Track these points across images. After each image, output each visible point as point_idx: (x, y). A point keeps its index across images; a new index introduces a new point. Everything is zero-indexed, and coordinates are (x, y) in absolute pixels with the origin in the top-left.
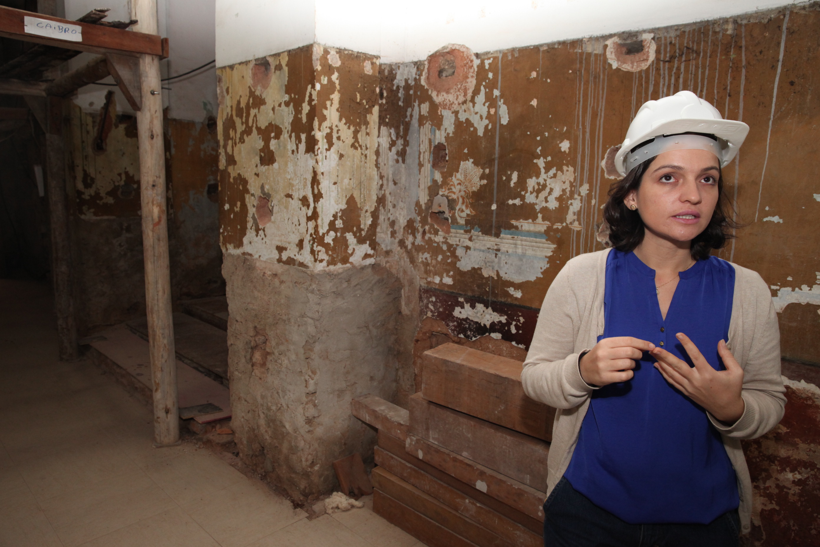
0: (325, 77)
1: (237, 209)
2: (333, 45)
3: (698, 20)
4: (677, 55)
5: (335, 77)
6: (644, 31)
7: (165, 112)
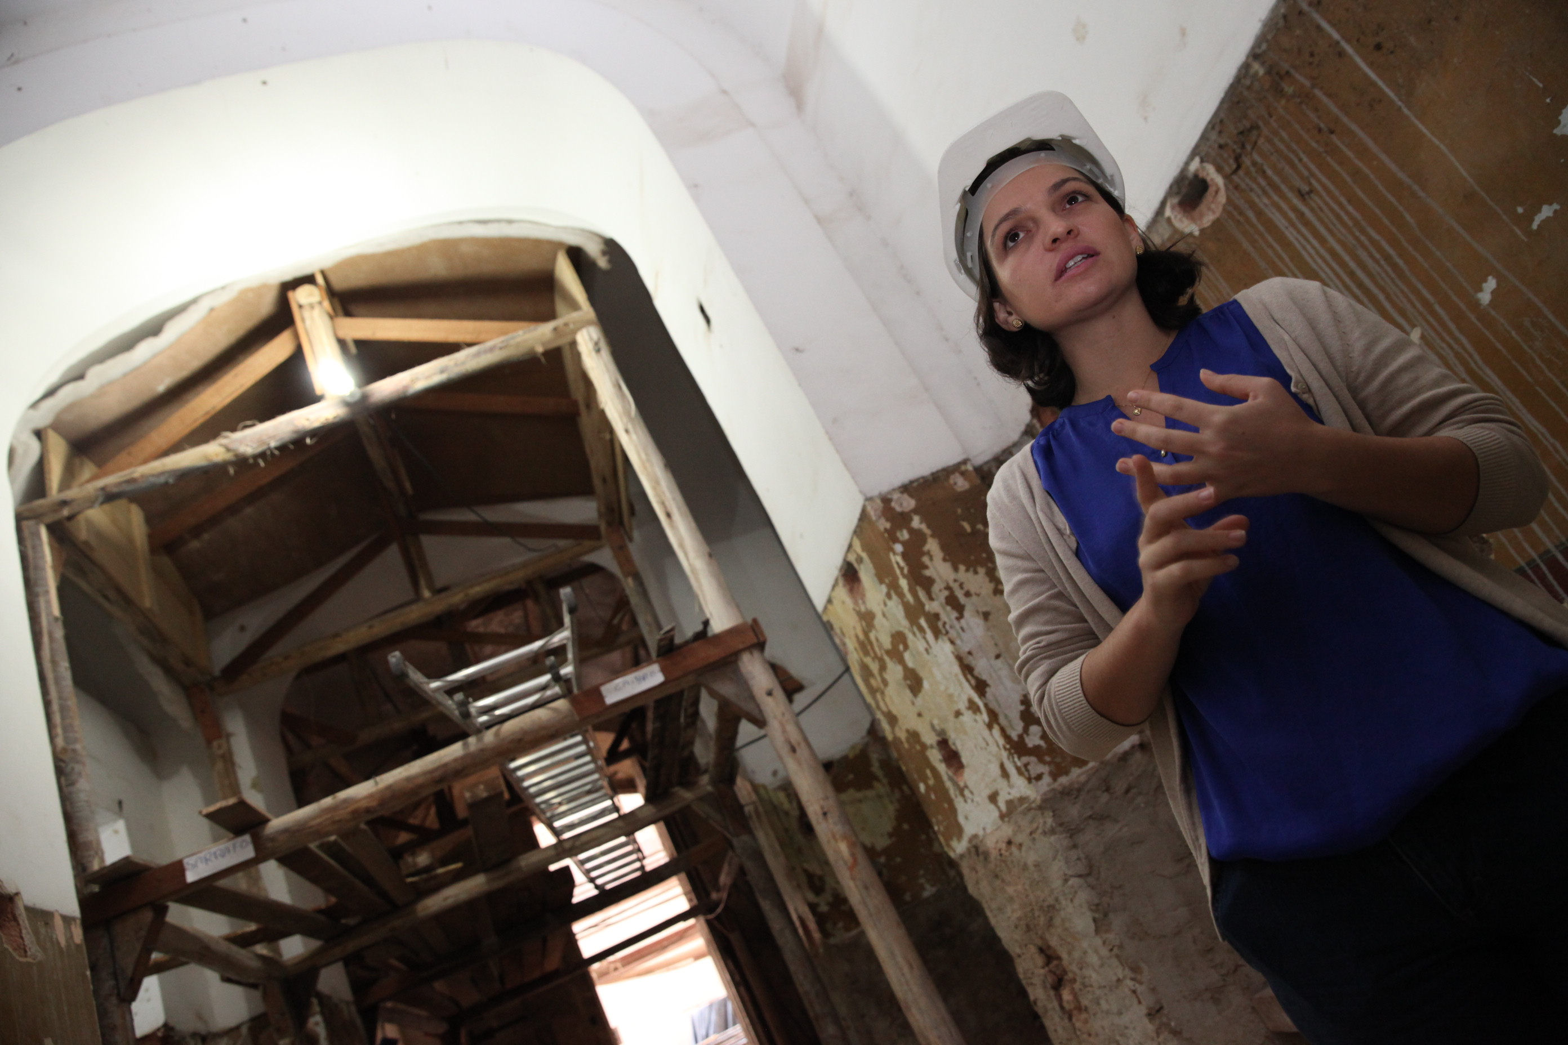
0: (901, 532)
1: (931, 782)
2: (891, 487)
3: (1222, 95)
4: (1238, 151)
5: (916, 522)
6: (1187, 163)
7: (874, 731)
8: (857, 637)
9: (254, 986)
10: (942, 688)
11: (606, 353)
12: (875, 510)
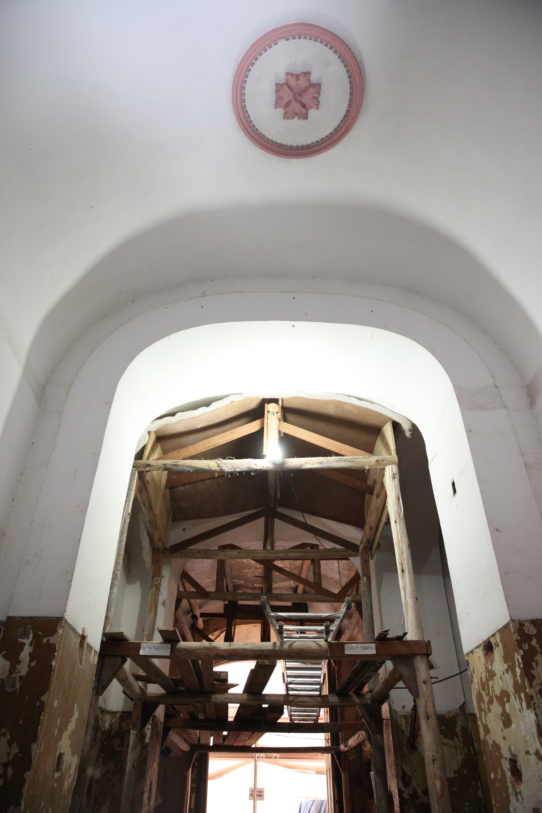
0: (525, 644)
1: (499, 776)
2: (527, 619)
5: (534, 642)
7: (463, 707)
8: (481, 678)
9: (132, 700)
10: (523, 734)
11: (397, 480)
12: (514, 628)
